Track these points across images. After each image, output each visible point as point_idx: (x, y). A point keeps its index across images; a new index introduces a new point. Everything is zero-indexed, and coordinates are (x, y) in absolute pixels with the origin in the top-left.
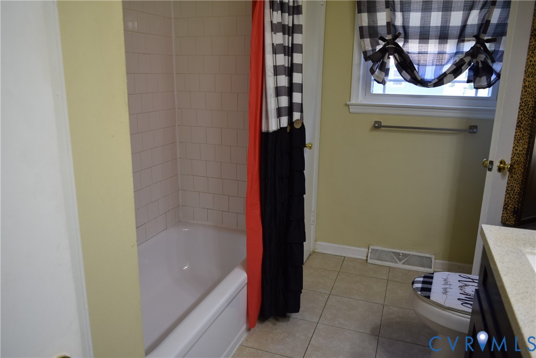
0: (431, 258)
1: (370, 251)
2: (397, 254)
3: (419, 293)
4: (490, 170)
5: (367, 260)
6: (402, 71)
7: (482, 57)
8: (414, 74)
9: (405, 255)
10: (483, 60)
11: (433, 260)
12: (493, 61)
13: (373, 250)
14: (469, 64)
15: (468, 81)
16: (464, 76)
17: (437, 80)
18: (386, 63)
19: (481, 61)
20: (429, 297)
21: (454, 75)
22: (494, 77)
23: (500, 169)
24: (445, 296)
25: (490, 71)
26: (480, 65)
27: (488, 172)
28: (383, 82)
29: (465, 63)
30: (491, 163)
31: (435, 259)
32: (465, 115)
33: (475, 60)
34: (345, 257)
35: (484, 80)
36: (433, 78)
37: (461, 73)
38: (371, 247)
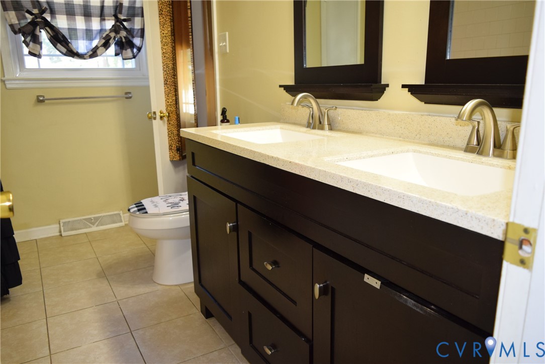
0: (119, 214)
1: (62, 225)
2: (89, 220)
3: (138, 213)
4: (155, 119)
5: (61, 235)
6: (57, 45)
7: (123, 34)
8: (69, 46)
9: (96, 219)
10: (125, 36)
11: (121, 215)
12: (133, 37)
13: (64, 223)
14: (115, 38)
15: (117, 55)
16: (112, 49)
17: (91, 53)
18: (39, 36)
19: (124, 37)
20: (146, 212)
21: (105, 48)
22: (135, 50)
23: (161, 118)
24: (157, 208)
25: (131, 45)
26: (124, 40)
27: (154, 121)
28: (38, 56)
29: (111, 38)
30: (155, 113)
31: (123, 214)
32: (119, 84)
33: (118, 36)
34: (36, 240)
35: (129, 53)
36: (86, 51)
37: (109, 46)
38: (62, 221)
